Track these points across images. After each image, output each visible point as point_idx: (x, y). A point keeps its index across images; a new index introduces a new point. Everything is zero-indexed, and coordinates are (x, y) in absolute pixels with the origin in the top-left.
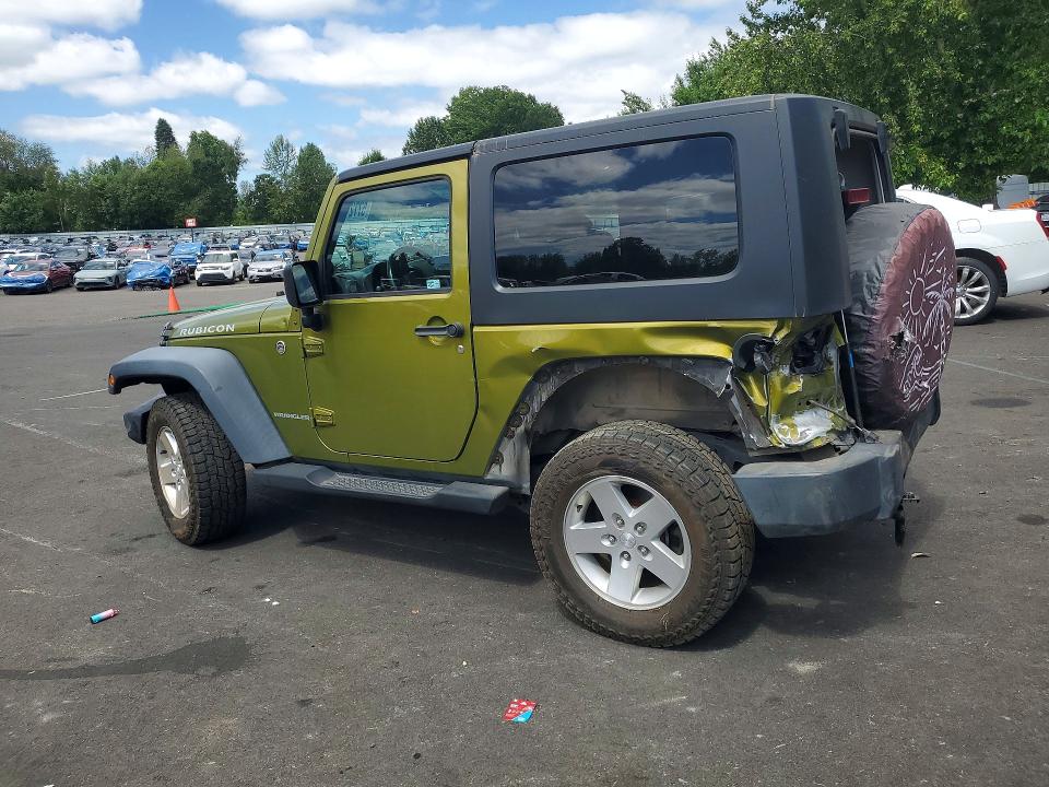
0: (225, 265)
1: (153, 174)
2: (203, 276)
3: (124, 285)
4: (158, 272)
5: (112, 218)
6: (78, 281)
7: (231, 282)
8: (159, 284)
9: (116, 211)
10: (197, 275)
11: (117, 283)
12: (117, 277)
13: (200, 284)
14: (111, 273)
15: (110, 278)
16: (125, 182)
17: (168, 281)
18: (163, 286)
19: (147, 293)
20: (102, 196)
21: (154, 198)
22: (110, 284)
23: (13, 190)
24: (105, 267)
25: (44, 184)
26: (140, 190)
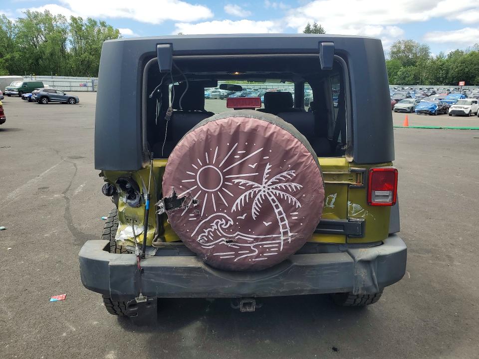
0: (466, 106)
1: (470, 58)
2: (452, 111)
3: (414, 112)
4: (430, 107)
5: (443, 79)
6: (395, 108)
7: (467, 115)
8: (430, 113)
9: (446, 76)
10: (450, 110)
11: (412, 110)
12: (412, 108)
13: (450, 115)
14: (410, 105)
15: (409, 108)
16: (454, 62)
17: (434, 112)
18: (431, 114)
19: (423, 116)
20: (441, 69)
21: (467, 70)
22: (408, 110)
23: (404, 66)
24: (410, 103)
25: (417, 64)
26: (460, 66)
